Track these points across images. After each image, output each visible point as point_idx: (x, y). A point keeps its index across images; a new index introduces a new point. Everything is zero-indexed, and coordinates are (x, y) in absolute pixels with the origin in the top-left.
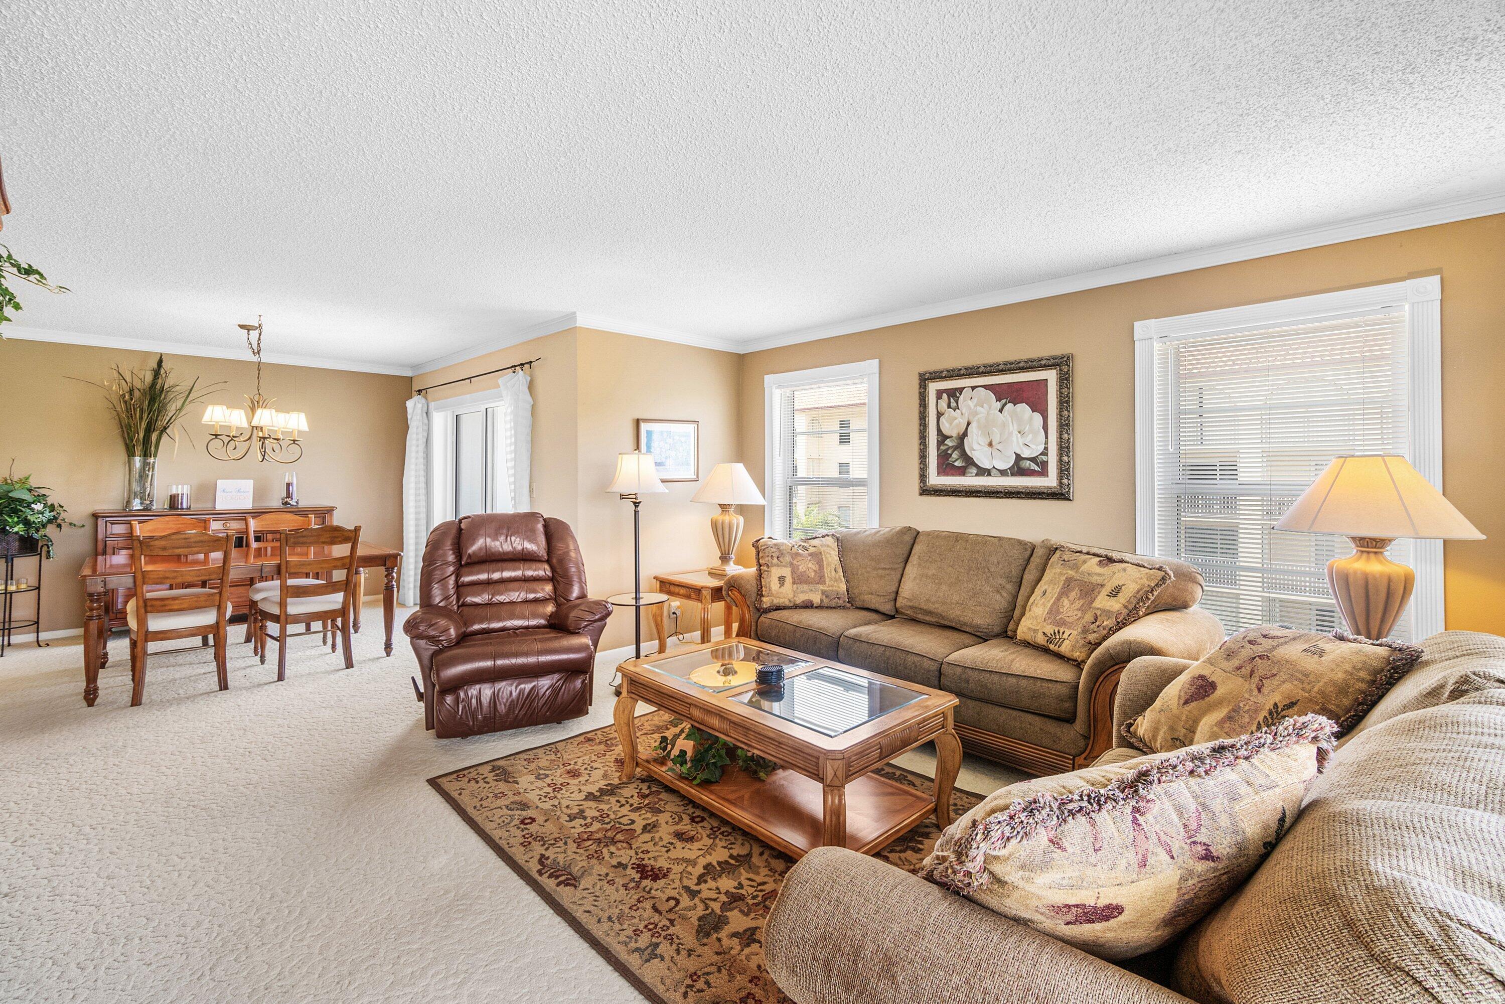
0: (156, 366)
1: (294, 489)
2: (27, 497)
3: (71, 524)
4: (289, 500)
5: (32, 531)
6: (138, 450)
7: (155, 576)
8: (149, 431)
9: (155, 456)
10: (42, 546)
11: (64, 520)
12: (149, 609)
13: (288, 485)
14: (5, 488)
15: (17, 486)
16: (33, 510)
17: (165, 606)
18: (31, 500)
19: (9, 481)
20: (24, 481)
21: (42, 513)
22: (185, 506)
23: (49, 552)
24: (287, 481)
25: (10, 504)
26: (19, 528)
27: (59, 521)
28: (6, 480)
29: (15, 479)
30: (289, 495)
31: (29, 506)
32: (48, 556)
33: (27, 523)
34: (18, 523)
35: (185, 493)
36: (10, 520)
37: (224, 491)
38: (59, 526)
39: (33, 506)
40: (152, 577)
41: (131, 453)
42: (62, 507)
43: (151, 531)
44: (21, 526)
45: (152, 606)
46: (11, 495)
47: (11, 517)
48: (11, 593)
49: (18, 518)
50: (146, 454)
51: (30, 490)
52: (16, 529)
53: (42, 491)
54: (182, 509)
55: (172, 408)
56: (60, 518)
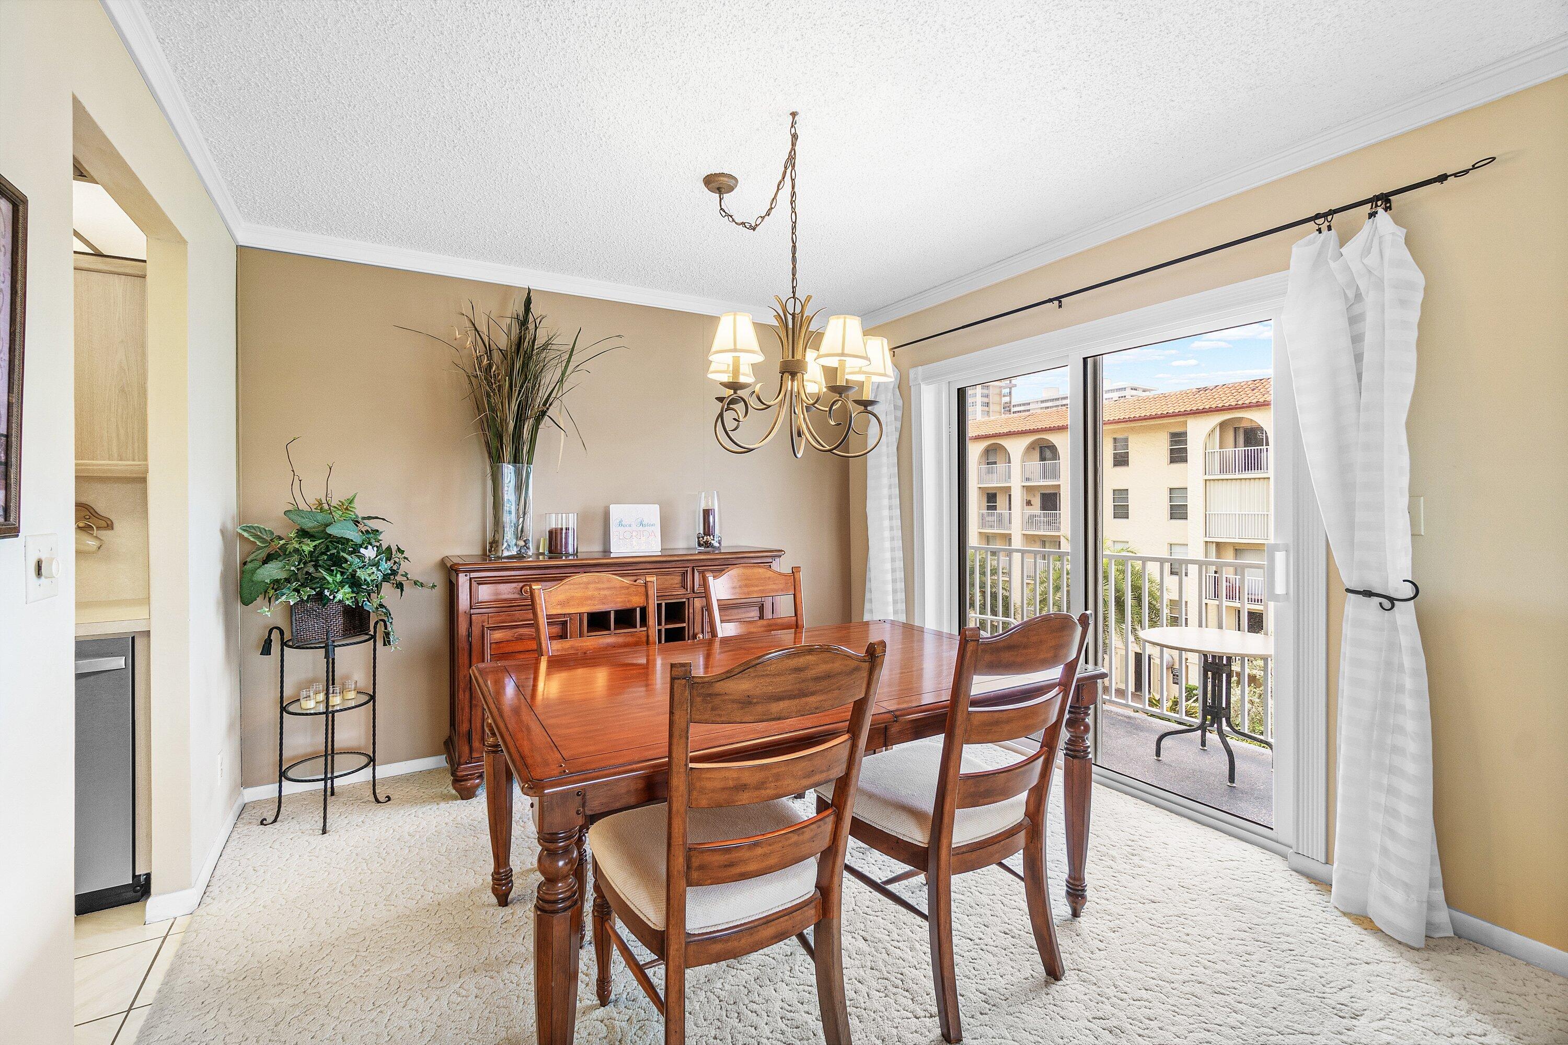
0: (521, 311)
1: (716, 521)
2: (353, 535)
3: (415, 583)
4: (709, 538)
5: (362, 598)
6: (508, 453)
7: (718, 785)
8: (520, 419)
9: (529, 462)
10: (376, 623)
11: (406, 575)
12: (695, 875)
13: (707, 513)
14: (320, 517)
15: (337, 515)
16: (362, 557)
17: (731, 865)
18: (359, 541)
19: (326, 507)
20: (347, 506)
21: (377, 565)
22: (571, 550)
23: (387, 634)
24: (703, 506)
25: (328, 549)
26: (344, 594)
27: (399, 578)
28: (321, 504)
29: (334, 503)
30: (708, 530)
31: (355, 551)
32: (386, 642)
33: (355, 583)
34: (342, 584)
35: (570, 526)
36: (330, 579)
37: (620, 524)
38: (400, 586)
39: (362, 550)
40: (709, 785)
41: (495, 458)
42: (402, 552)
43: (562, 604)
44: (347, 589)
45: (701, 867)
46: (330, 530)
47: (330, 572)
48: (333, 712)
49: (342, 574)
50: (516, 460)
51: (356, 523)
52: (339, 596)
53: (373, 524)
54: (567, 554)
55: (549, 378)
56: (401, 571)
